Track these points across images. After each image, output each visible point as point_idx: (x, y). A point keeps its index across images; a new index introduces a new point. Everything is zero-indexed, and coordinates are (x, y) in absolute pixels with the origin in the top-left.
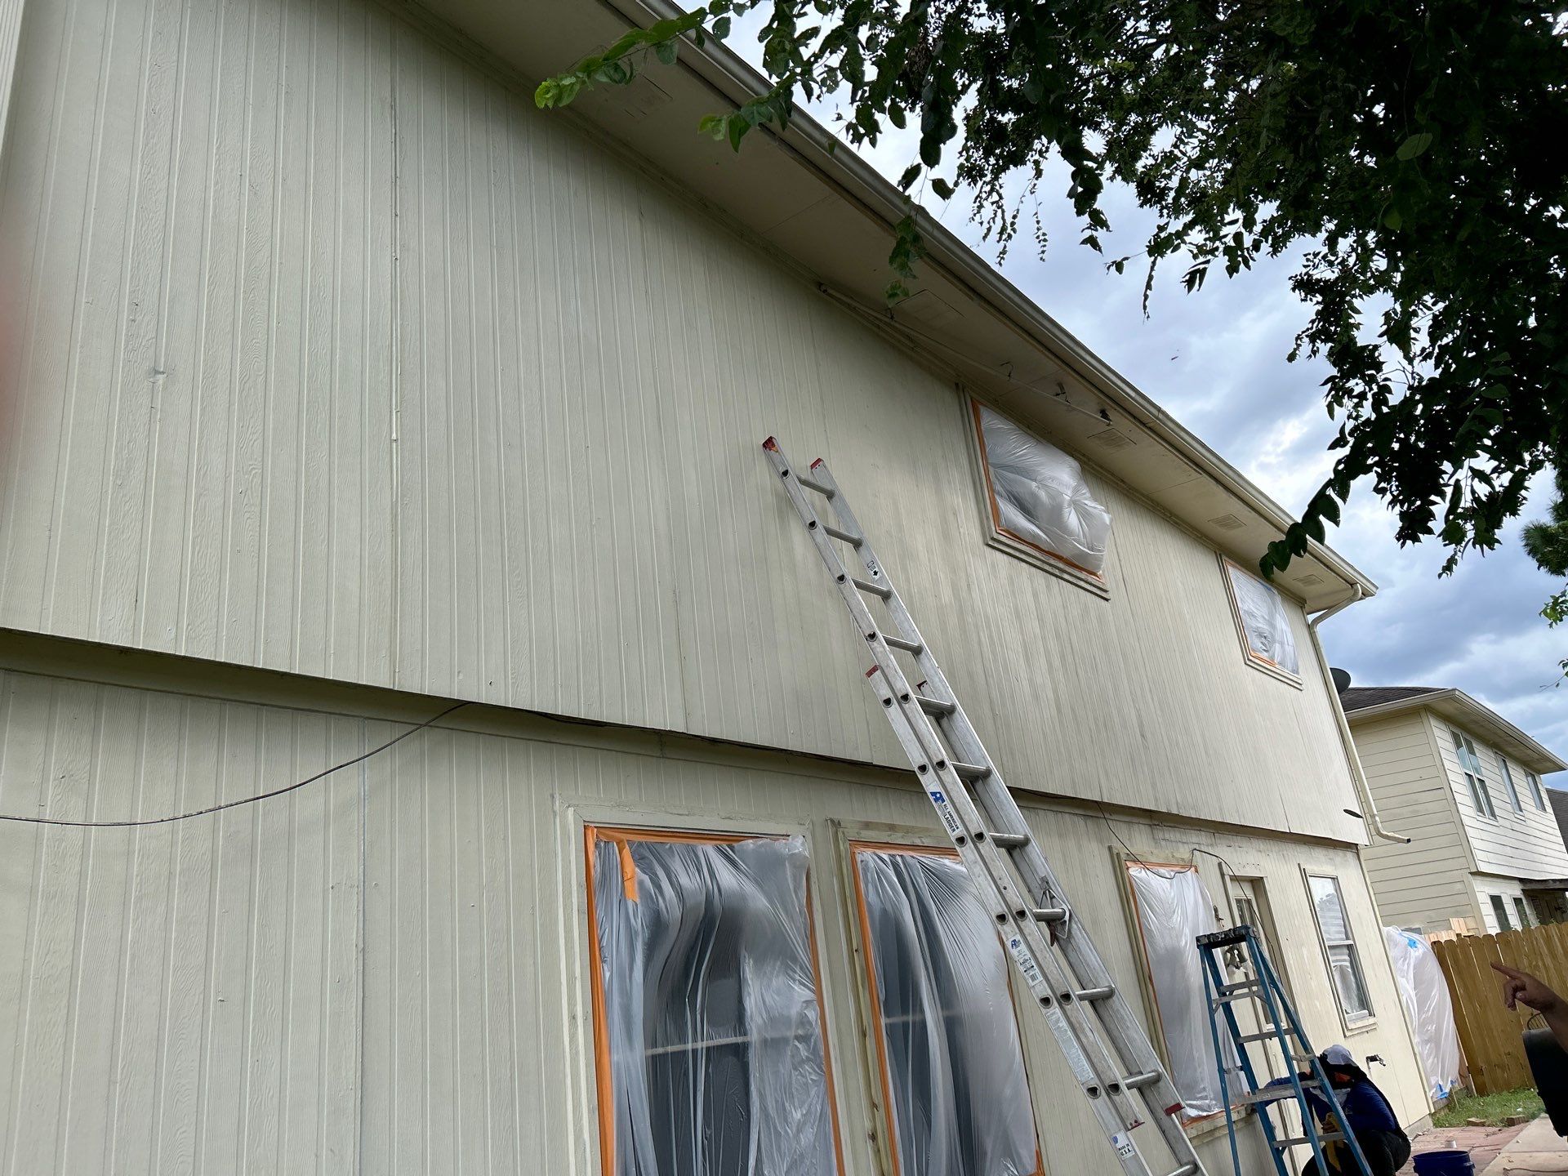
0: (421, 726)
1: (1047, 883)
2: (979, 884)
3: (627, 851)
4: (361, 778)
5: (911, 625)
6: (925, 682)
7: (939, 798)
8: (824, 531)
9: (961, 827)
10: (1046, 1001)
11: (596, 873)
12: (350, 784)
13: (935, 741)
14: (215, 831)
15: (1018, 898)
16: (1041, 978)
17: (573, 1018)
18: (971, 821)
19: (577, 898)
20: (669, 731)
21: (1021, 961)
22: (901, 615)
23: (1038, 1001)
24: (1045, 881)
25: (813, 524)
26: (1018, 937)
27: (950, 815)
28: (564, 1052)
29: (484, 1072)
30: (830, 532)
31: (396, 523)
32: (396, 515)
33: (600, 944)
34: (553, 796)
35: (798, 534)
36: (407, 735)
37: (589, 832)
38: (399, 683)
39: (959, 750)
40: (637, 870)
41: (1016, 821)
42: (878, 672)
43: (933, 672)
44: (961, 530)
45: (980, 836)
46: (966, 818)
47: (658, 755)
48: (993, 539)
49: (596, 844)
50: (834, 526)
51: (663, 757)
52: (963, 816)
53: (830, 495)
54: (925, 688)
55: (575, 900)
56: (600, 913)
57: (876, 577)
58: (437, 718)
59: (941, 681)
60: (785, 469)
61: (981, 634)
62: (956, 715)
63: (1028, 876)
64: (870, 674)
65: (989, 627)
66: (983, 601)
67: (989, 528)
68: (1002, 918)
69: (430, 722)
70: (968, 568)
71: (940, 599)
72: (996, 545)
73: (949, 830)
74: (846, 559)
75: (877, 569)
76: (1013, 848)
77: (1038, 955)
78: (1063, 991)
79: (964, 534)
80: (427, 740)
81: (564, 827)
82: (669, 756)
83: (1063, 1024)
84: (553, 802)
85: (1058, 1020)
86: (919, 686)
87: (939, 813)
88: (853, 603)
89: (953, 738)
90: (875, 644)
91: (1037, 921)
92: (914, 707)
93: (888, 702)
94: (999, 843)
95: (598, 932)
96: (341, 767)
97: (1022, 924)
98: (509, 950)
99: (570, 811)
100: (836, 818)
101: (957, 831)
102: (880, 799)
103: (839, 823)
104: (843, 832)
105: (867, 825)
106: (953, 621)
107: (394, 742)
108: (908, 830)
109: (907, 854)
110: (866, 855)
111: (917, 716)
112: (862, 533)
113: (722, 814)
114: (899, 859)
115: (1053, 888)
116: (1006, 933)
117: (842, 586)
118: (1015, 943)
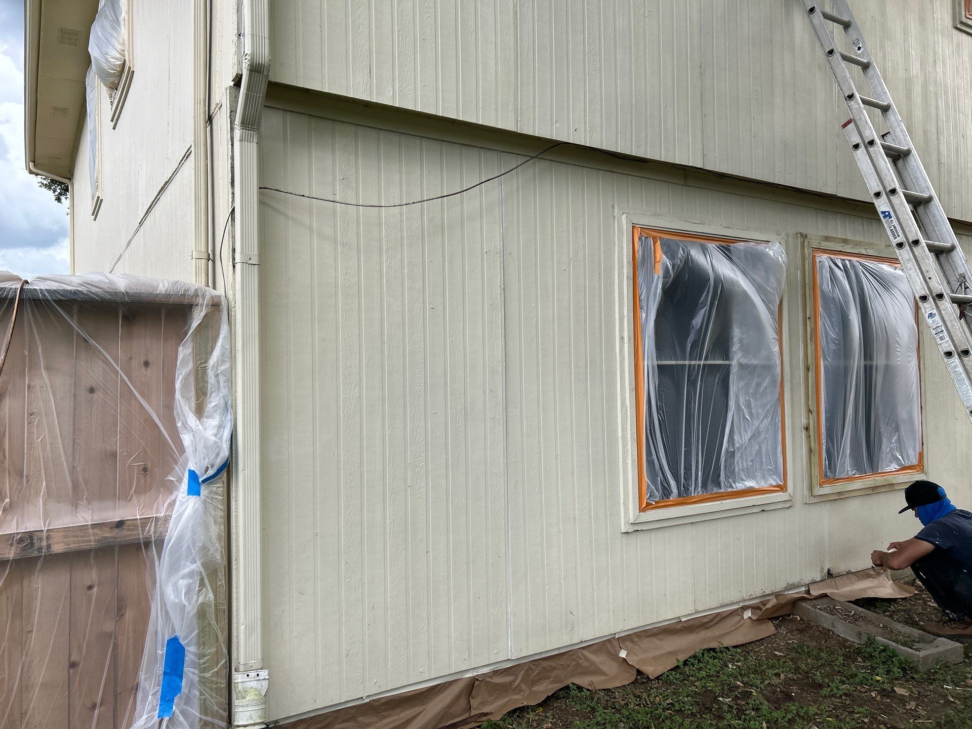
0: (532, 158)
1: (964, 277)
2: (910, 275)
3: (658, 243)
4: (500, 188)
5: (883, 89)
6: (889, 132)
7: (887, 215)
8: (821, 15)
9: (902, 235)
10: (949, 354)
11: (639, 255)
12: (493, 192)
13: (891, 174)
14: (422, 214)
15: (939, 285)
16: (947, 338)
17: (622, 338)
18: (910, 231)
19: (627, 270)
20: (691, 167)
21: (934, 327)
22: (876, 81)
23: (942, 354)
24: (963, 276)
25: (812, 10)
26: (935, 311)
27: (895, 227)
28: (616, 356)
29: (570, 362)
30: (826, 16)
33: (640, 298)
34: (613, 206)
35: (799, 20)
36: (525, 162)
37: (635, 230)
38: (520, 128)
39: (908, 182)
40: (664, 256)
41: (949, 236)
42: (852, 125)
43: (896, 124)
44: (935, 15)
45: (916, 242)
46: (907, 230)
47: (682, 184)
48: (962, 23)
49: (639, 238)
50: (828, 10)
51: (686, 185)
52: (904, 228)
54: (888, 138)
55: (625, 270)
56: (640, 280)
57: (860, 52)
58: (542, 153)
59: (902, 131)
61: (940, 100)
62: (911, 157)
63: (949, 273)
64: (845, 126)
65: (946, 94)
66: (944, 73)
67: (960, 13)
68: (924, 298)
69: (539, 155)
70: (937, 46)
71: (910, 72)
72: (963, 28)
73: (891, 238)
74: (837, 37)
75: (860, 45)
76: (940, 253)
77: (948, 324)
78: (964, 348)
79: (937, 19)
80: (539, 166)
81: (620, 225)
82: (690, 185)
84: (613, 211)
86: (883, 136)
87: (886, 226)
88: (838, 71)
89: (905, 174)
90: (852, 103)
91: (953, 302)
92: (878, 151)
93: (856, 146)
94: (931, 248)
95: (638, 291)
96: (489, 180)
97: (939, 303)
98: (585, 297)
99: (624, 216)
100: (804, 232)
101: (898, 238)
102: (838, 221)
103: (806, 236)
104: (809, 242)
105: (827, 239)
106: (917, 89)
107: (518, 166)
108: (857, 244)
109: (854, 259)
110: (824, 258)
111: (879, 156)
112: (852, 16)
113: (724, 225)
114: (847, 262)
115: (968, 281)
116: (925, 308)
117: (830, 58)
118: (931, 315)
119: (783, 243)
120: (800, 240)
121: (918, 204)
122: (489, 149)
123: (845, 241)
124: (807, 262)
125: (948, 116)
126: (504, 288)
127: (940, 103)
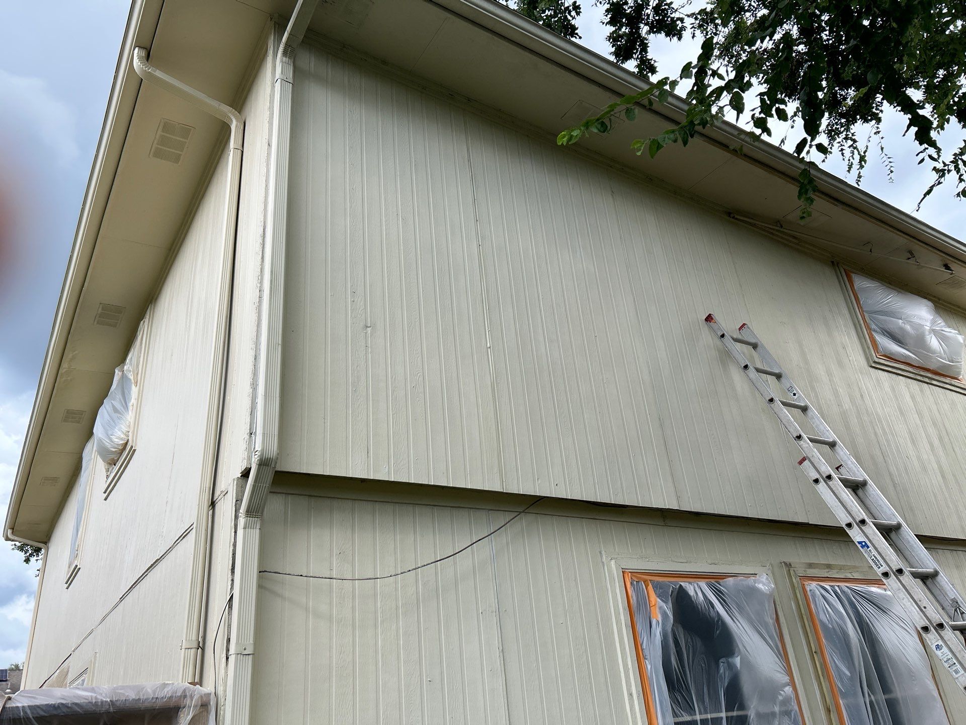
0: (520, 513)
1: (957, 602)
2: (905, 605)
3: (650, 587)
4: (491, 546)
5: (825, 428)
6: (841, 465)
7: (864, 545)
8: (754, 370)
9: (884, 565)
11: (633, 601)
12: (484, 550)
13: (856, 506)
14: (417, 581)
15: (936, 614)
16: (962, 671)
17: (631, 695)
18: (891, 560)
19: (624, 618)
20: (668, 509)
21: (945, 660)
22: (816, 420)
23: (962, 689)
24: (955, 601)
25: (746, 367)
26: (940, 643)
27: (875, 557)
30: (758, 370)
31: (495, 393)
32: (494, 388)
33: (641, 647)
34: (600, 553)
35: (737, 375)
36: (514, 518)
37: (626, 575)
38: (506, 488)
39: (874, 511)
40: (658, 600)
41: (927, 560)
42: (806, 463)
43: (846, 457)
44: (851, 358)
45: (900, 571)
46: (887, 558)
47: (662, 524)
48: (875, 362)
49: (631, 583)
50: (760, 366)
51: (666, 526)
52: (884, 557)
53: (755, 346)
54: (842, 470)
55: (622, 617)
56: (639, 627)
57: (795, 397)
58: (528, 508)
59: (853, 463)
60: (722, 333)
61: (876, 427)
62: (868, 486)
63: (940, 598)
64: (801, 463)
65: (881, 422)
66: (873, 404)
67: (871, 355)
68: (926, 629)
69: (525, 510)
70: (860, 383)
71: (842, 406)
72: (878, 366)
73: (875, 568)
74: (772, 387)
75: (795, 392)
76: (927, 578)
77: (958, 655)
79: (853, 361)
80: (525, 521)
81: (610, 572)
82: (669, 525)
84: (601, 556)
86: (837, 468)
87: (866, 556)
88: (781, 415)
89: (868, 502)
90: (802, 442)
91: (954, 630)
92: (837, 483)
93: (817, 481)
94: (915, 575)
95: (639, 640)
96: (480, 540)
97: (942, 633)
98: (586, 650)
99: (613, 562)
100: (787, 561)
101: (881, 568)
102: (817, 547)
103: (790, 564)
104: (794, 571)
105: (811, 566)
106: (853, 421)
107: (507, 524)
108: (841, 568)
109: (842, 584)
110: (812, 586)
111: (840, 489)
112: (781, 369)
113: (709, 561)
114: (837, 588)
115: (962, 606)
116: (929, 639)
117: (772, 405)
118: (938, 647)
119: (771, 575)
120: (785, 569)
121: (889, 531)
122: (478, 509)
123: (829, 567)
124: (798, 592)
125: (888, 441)
126: (502, 650)
127: (878, 432)
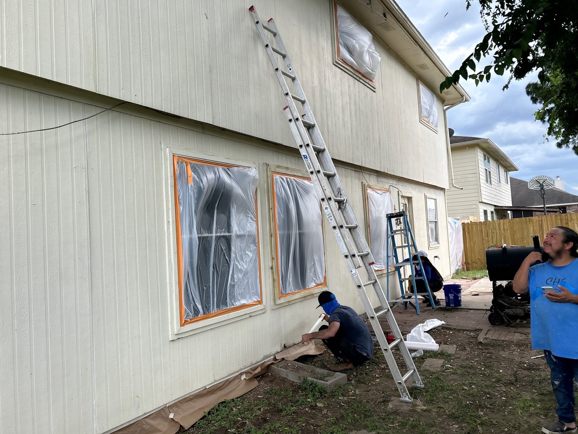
0: (107, 109)
2: (316, 188)
3: (189, 166)
4: (84, 127)
5: (302, 92)
6: (305, 114)
7: (305, 157)
8: (271, 49)
9: (312, 168)
10: (334, 227)
11: (177, 172)
12: (80, 129)
13: (307, 136)
14: (25, 141)
15: (329, 193)
16: (334, 220)
17: (168, 222)
18: (316, 166)
19: (170, 181)
20: (206, 123)
21: (328, 214)
22: (298, 87)
23: (332, 227)
24: (339, 189)
25: (267, 46)
26: (328, 206)
27: (309, 163)
28: (165, 233)
29: (135, 238)
30: (274, 50)
31: (94, 21)
32: (94, 18)
33: (179, 197)
34: (161, 143)
35: (261, 49)
36: (102, 112)
37: (175, 158)
38: (98, 91)
39: (315, 141)
40: (193, 173)
41: (332, 169)
42: (288, 109)
43: (308, 111)
44: (325, 57)
45: (319, 172)
46: (314, 165)
47: (202, 132)
48: (336, 62)
49: (177, 162)
50: (275, 47)
51: (204, 133)
53: (275, 35)
54: (305, 117)
55: (169, 181)
56: (178, 187)
57: (290, 71)
58: (114, 107)
59: (311, 114)
60: (257, 21)
61: (327, 99)
62: (315, 128)
63: (333, 187)
64: (285, 109)
65: (330, 97)
66: (329, 86)
67: (335, 57)
68: (323, 200)
69: (112, 108)
70: (326, 72)
71: (314, 83)
72: (337, 65)
73: (308, 169)
74: (279, 62)
75: (291, 68)
76: (329, 177)
77: (334, 213)
78: (341, 224)
79: (325, 59)
80: (112, 114)
81: (165, 154)
82: (206, 133)
83: (339, 235)
84: (161, 145)
85: (338, 234)
86: (303, 116)
87: (305, 162)
88: (280, 80)
89: (313, 136)
90: (288, 97)
91: (335, 202)
92: (300, 123)
93: (290, 120)
94: (325, 175)
95: (178, 194)
96: (76, 121)
97: (330, 202)
98: (144, 196)
99: (168, 149)
100: (267, 163)
101: (311, 169)
102: (284, 158)
103: (268, 165)
104: (270, 168)
105: (278, 167)
106: (317, 93)
107: (97, 114)
108: (293, 170)
109: (292, 178)
110: (277, 177)
111: (301, 127)
112: (286, 52)
113: (226, 157)
114: (289, 179)
115: (341, 191)
116: (324, 205)
117: (277, 73)
118: (326, 208)
119: (257, 169)
120: (265, 167)
121: (319, 152)
122: (77, 101)
123: (287, 168)
124: (269, 179)
125: (331, 108)
127: (328, 102)
